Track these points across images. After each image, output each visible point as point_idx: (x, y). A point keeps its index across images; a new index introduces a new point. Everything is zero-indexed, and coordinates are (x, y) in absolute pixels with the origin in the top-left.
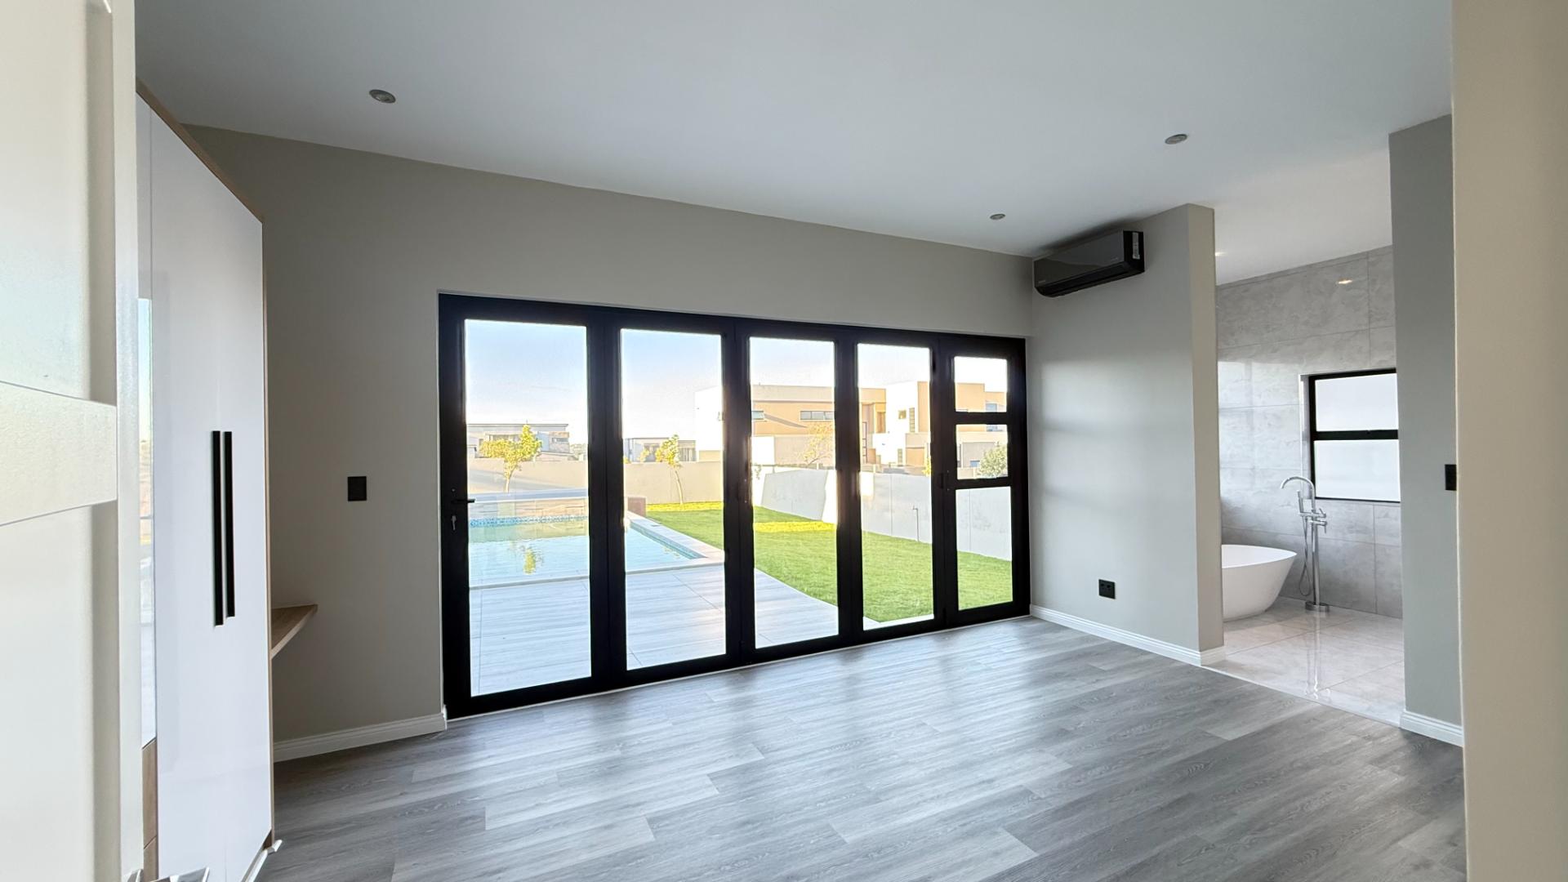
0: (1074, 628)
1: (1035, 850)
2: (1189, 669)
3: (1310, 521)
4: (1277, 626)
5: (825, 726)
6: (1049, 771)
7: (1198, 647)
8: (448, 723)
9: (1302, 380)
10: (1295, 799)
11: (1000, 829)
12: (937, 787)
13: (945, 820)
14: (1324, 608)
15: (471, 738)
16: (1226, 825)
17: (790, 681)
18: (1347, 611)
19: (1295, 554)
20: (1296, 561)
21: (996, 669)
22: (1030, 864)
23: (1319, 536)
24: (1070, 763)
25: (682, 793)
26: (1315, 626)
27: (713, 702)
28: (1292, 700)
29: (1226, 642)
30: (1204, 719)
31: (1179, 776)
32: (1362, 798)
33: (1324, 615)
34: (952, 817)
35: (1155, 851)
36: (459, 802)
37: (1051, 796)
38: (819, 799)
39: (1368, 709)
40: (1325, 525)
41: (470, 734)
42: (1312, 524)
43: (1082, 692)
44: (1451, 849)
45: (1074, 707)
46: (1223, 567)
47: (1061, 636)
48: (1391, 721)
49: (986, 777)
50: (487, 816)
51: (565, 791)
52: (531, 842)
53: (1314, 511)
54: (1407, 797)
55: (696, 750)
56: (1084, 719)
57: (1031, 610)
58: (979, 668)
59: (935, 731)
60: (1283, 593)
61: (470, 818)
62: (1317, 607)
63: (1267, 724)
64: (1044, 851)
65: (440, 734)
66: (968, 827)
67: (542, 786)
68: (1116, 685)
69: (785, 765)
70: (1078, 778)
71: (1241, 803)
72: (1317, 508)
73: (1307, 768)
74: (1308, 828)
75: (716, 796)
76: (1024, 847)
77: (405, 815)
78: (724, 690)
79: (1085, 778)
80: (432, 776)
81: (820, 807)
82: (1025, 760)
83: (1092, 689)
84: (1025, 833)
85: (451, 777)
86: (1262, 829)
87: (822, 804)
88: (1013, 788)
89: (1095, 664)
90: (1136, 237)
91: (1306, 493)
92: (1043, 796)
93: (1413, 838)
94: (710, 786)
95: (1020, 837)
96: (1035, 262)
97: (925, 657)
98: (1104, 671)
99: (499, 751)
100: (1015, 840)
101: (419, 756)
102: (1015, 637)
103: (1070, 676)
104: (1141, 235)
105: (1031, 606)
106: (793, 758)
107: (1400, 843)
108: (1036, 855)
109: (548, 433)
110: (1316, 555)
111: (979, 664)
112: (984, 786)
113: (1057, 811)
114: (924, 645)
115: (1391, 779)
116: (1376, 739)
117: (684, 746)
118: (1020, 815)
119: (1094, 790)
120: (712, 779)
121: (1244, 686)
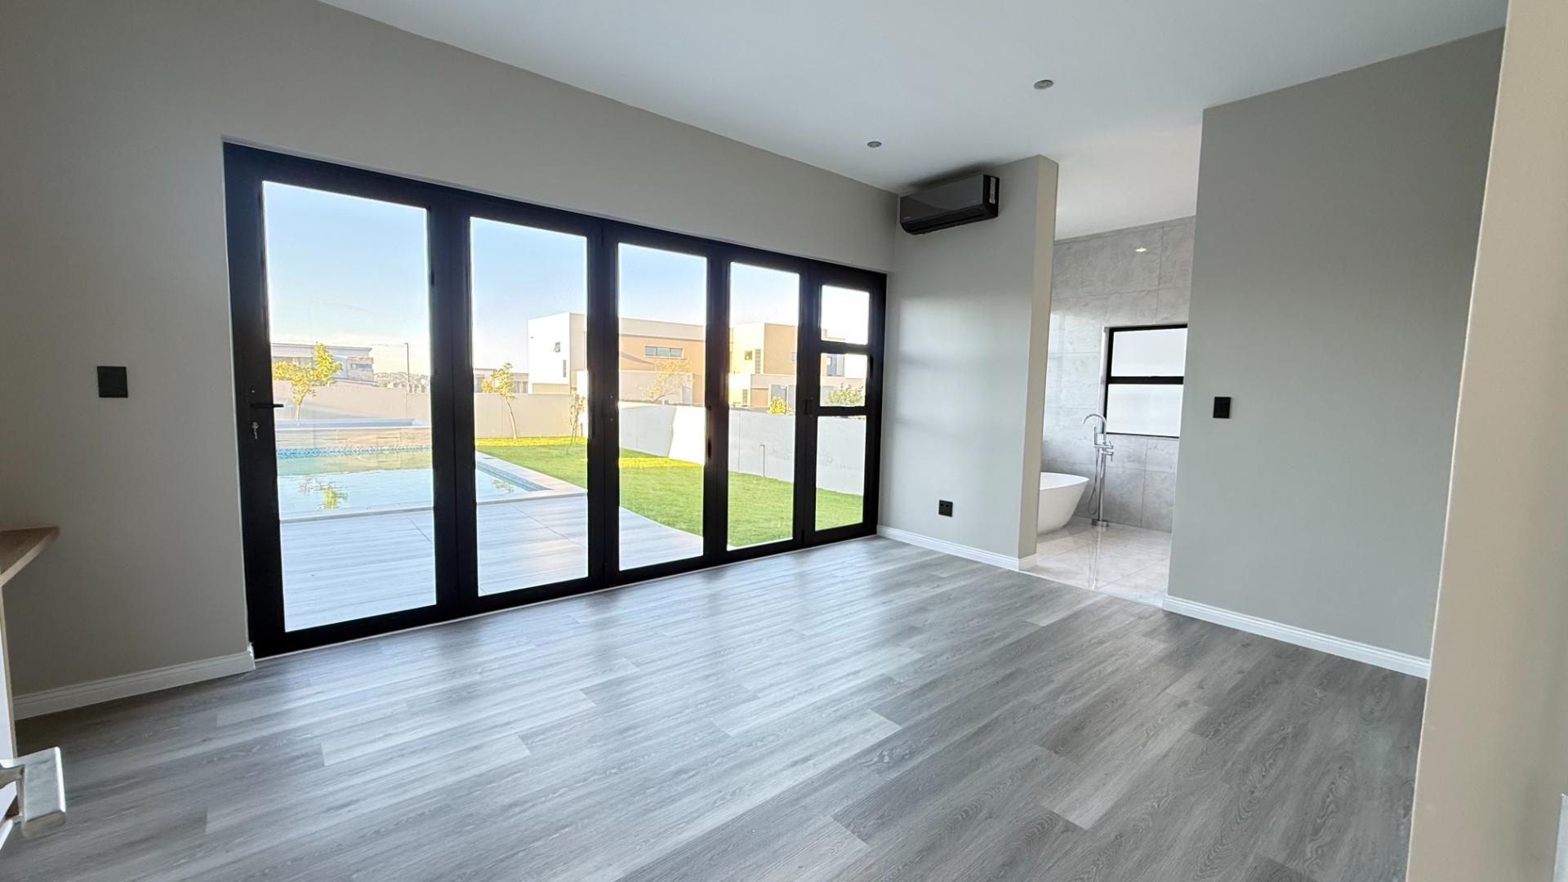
0: (917, 545)
1: (900, 724)
2: (1010, 574)
3: (1101, 452)
4: (1070, 539)
5: (695, 638)
6: (906, 660)
7: (1017, 555)
8: (256, 663)
9: (1105, 331)
10: (1095, 666)
11: (869, 711)
12: (810, 681)
13: (818, 708)
14: (1105, 523)
15: (289, 676)
16: (1046, 690)
17: (657, 600)
18: (1121, 526)
19: (1087, 479)
20: (1088, 485)
21: (852, 581)
22: (896, 736)
23: (1107, 464)
24: (921, 653)
25: (556, 709)
26: (1097, 537)
27: (578, 623)
28: (1087, 594)
29: (1037, 551)
30: (1024, 611)
31: (1008, 656)
32: (1140, 661)
33: (1104, 529)
34: (826, 705)
35: (996, 714)
36: (285, 742)
37: (907, 681)
38: (700, 701)
39: (1141, 597)
40: (1111, 455)
41: (289, 672)
42: (1103, 454)
43: (925, 595)
44: (1199, 692)
45: (922, 608)
46: (1041, 489)
47: (907, 551)
48: (1156, 604)
49: (852, 670)
50: (324, 752)
51: (418, 719)
52: (385, 772)
53: (1104, 443)
54: (1169, 658)
55: (565, 669)
56: (931, 617)
57: (878, 530)
58: (836, 580)
59: (803, 635)
60: (1075, 514)
61: (303, 756)
62: (1100, 523)
63: (1070, 612)
64: (906, 725)
65: (248, 675)
66: (840, 713)
67: (389, 717)
68: (953, 589)
69: (662, 675)
70: (929, 664)
71: (1057, 672)
72: (1107, 440)
73: (1102, 642)
74: (1104, 687)
75: (592, 708)
76: (889, 723)
77: (212, 761)
78: (587, 611)
79: (934, 664)
80: (243, 719)
81: (701, 709)
82: (884, 654)
83: (934, 593)
84: (891, 711)
85: (270, 717)
86: (1072, 691)
87: (703, 706)
88: (876, 677)
89: (936, 573)
90: (993, 181)
91: (1099, 429)
92: (901, 681)
93: (1176, 686)
94: (585, 699)
95: (887, 717)
96: (901, 198)
97: (786, 573)
98: (942, 578)
99: (331, 685)
100: (882, 718)
101: (221, 699)
102: (865, 553)
103: (917, 584)
104: (998, 180)
105: (878, 527)
106: (668, 668)
107: (1167, 690)
108: (898, 728)
109: (346, 357)
110: (1103, 480)
111: (837, 577)
112: (851, 677)
113: (914, 692)
114: (784, 563)
115: (1158, 647)
116: (1146, 618)
117: (551, 665)
118: (883, 698)
119: (943, 673)
120: (586, 694)
121: (1052, 584)
